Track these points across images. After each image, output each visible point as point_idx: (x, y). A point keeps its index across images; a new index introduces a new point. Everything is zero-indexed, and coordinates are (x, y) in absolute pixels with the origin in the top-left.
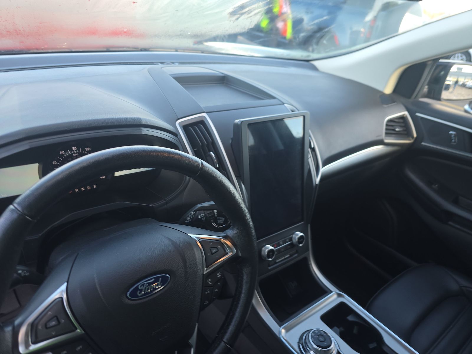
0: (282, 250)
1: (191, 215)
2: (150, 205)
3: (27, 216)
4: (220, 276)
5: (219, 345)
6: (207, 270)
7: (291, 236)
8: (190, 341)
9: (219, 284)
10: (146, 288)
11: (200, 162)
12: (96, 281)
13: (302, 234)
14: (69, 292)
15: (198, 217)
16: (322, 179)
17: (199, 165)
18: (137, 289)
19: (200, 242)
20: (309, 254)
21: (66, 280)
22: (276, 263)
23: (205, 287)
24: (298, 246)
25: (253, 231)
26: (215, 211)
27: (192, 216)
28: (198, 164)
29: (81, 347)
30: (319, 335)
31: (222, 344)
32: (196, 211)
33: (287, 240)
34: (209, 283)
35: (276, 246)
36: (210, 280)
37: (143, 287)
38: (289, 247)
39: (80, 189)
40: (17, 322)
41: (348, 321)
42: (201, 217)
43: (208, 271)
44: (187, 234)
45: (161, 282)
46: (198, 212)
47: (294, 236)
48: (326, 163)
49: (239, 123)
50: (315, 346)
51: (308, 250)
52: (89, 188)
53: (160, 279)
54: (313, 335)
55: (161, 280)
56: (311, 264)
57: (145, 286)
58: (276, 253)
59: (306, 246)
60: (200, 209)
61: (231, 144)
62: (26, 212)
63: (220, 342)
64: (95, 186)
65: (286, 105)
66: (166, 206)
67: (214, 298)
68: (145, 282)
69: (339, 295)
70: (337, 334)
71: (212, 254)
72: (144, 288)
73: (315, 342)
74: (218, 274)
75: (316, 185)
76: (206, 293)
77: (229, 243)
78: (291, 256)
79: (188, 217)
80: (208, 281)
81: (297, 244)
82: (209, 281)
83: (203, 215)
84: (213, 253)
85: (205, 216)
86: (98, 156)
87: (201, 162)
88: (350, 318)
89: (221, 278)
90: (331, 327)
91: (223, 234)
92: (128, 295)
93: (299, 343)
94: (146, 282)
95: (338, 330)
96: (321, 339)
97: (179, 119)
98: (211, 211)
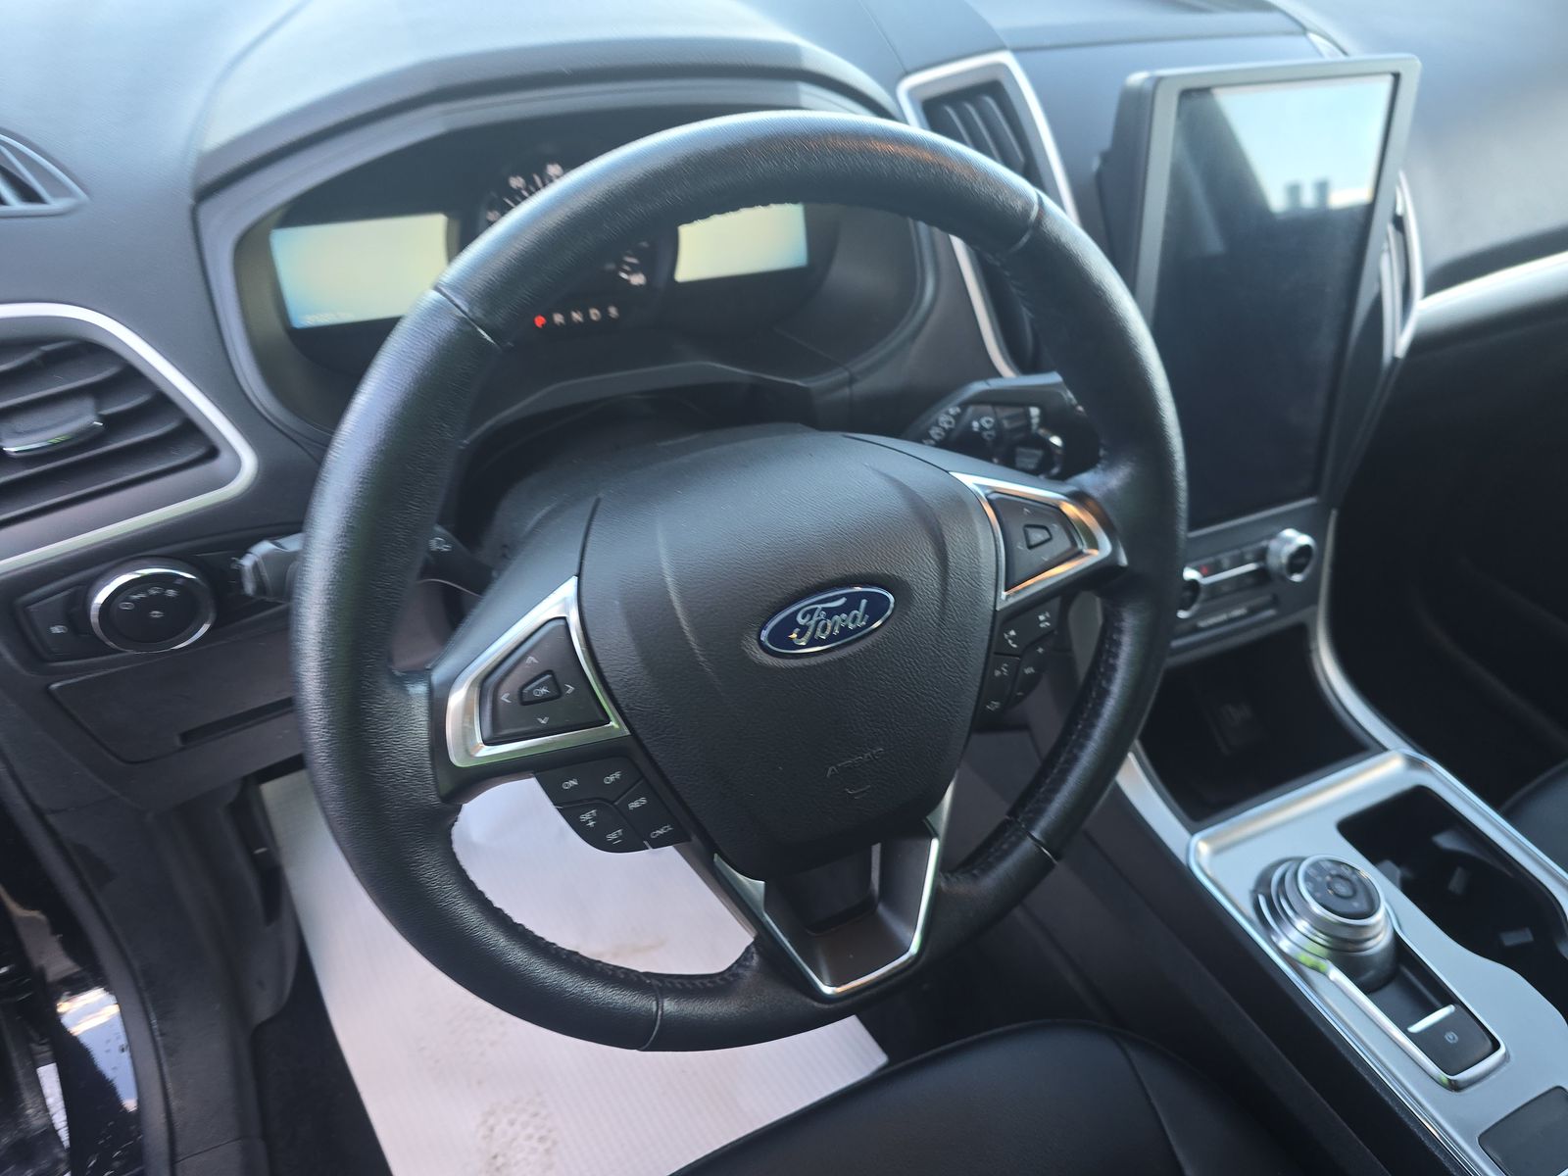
0: (1225, 589)
1: (945, 417)
2: (798, 383)
3: (481, 327)
4: (1048, 624)
5: (1015, 845)
6: (1008, 597)
7: (1264, 543)
8: (928, 818)
9: (1040, 650)
10: (818, 622)
11: (1035, 199)
12: (669, 580)
13: (1304, 540)
14: (585, 605)
15: (970, 426)
16: (1420, 345)
17: (1032, 207)
18: (790, 623)
19: (990, 502)
20: (1315, 615)
21: (576, 571)
22: (1196, 630)
23: (996, 653)
24: (1283, 579)
25: (1182, 482)
26: (1035, 411)
27: (950, 423)
28: (1028, 204)
29: (617, 775)
30: (1332, 876)
31: (1027, 845)
32: (964, 405)
33: (1249, 557)
34: (1010, 641)
35: (1205, 570)
36: (1013, 633)
37: (811, 619)
38: (1250, 581)
39: (568, 317)
40: (438, 676)
41: (1436, 848)
42: (982, 428)
43: (1012, 601)
44: (947, 472)
45: (865, 613)
46: (971, 410)
47: (1273, 545)
48: (1435, 284)
49: (1149, 86)
50: (1317, 909)
51: (1314, 601)
52: (595, 314)
53: (864, 602)
54: (1312, 872)
55: (867, 604)
56: (1317, 649)
57: (815, 618)
58: (1202, 596)
59: (1313, 582)
60: (981, 399)
61: (1099, 175)
62: (479, 314)
63: (1020, 839)
64: (613, 311)
65: (1313, 37)
66: (846, 391)
67: (1020, 694)
68: (816, 603)
69: (1413, 763)
70: (1394, 883)
71: (1030, 547)
72: (813, 622)
73: (1318, 895)
74: (1042, 618)
75: (1395, 360)
76: (997, 673)
77: (1089, 520)
78: (1253, 611)
79: (937, 424)
80: (1006, 636)
81: (1285, 572)
82: (1012, 638)
83: (988, 422)
84: (1033, 543)
85: (998, 426)
86: (702, 135)
87: (1039, 198)
88: (1446, 841)
89: (1049, 632)
90: (1374, 858)
91: (1070, 487)
92: (765, 634)
93: (1255, 893)
94: (820, 606)
95: (1398, 872)
96: (1342, 889)
97: (907, 73)
98: (1019, 410)
